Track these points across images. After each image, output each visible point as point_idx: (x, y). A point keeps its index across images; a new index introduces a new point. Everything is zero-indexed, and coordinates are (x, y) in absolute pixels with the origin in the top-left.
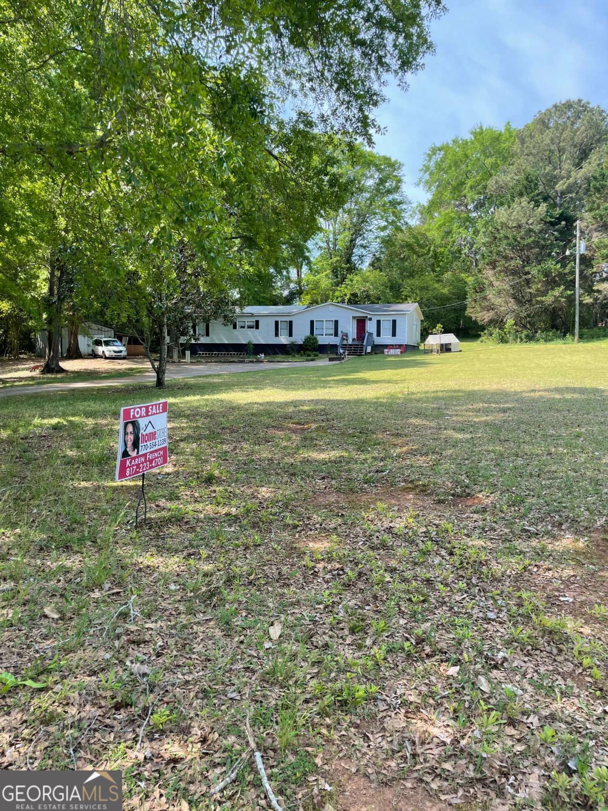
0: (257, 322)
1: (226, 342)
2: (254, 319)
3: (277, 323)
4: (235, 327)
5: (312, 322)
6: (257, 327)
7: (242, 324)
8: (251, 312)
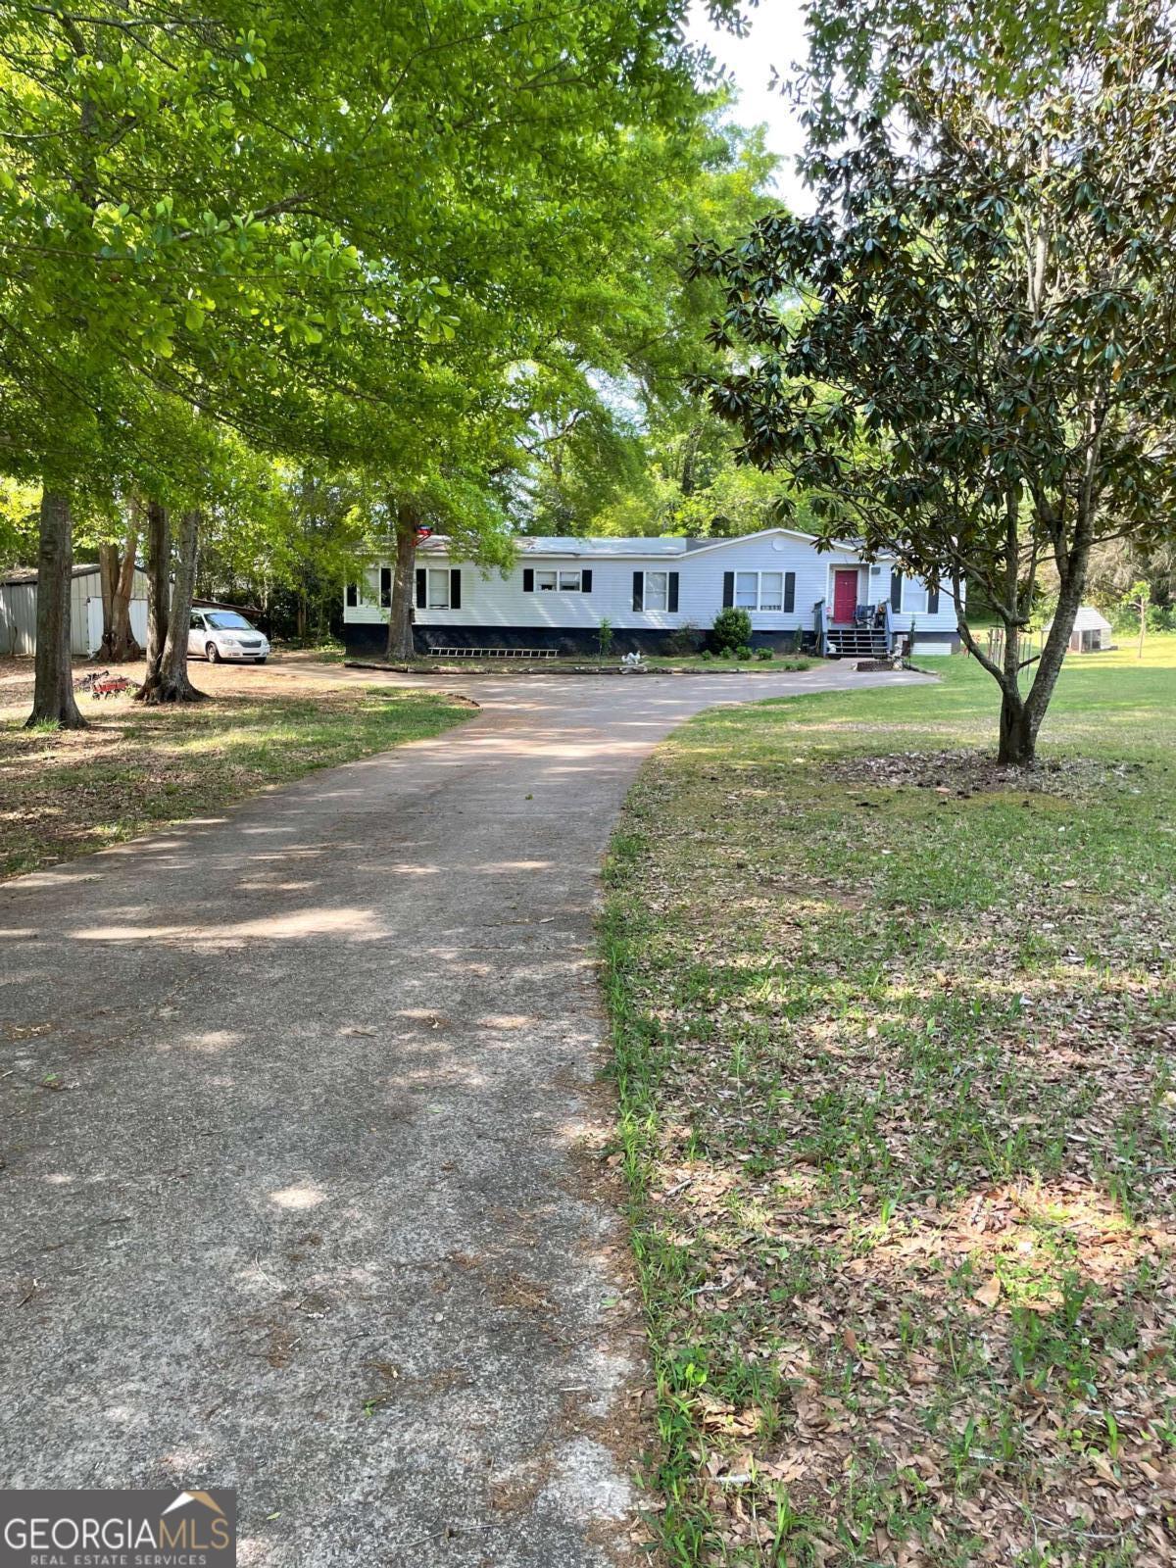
0: (587, 576)
1: (505, 623)
2: (580, 568)
3: (638, 577)
4: (528, 586)
5: (729, 577)
6: (587, 587)
7: (548, 580)
8: (571, 549)
